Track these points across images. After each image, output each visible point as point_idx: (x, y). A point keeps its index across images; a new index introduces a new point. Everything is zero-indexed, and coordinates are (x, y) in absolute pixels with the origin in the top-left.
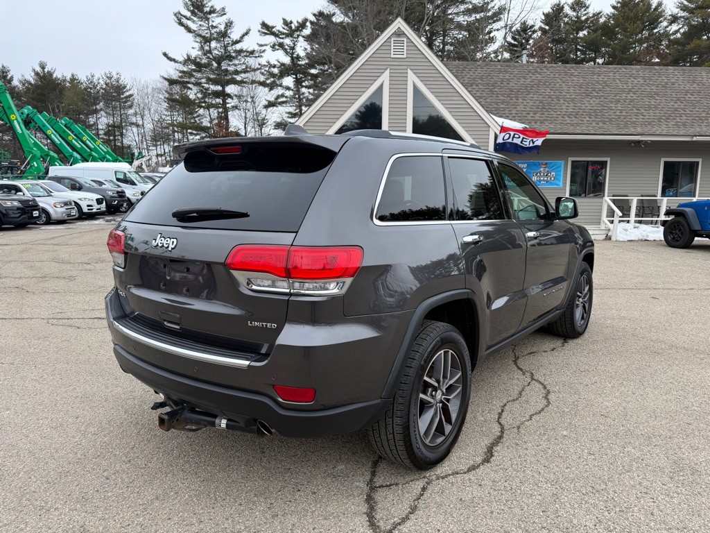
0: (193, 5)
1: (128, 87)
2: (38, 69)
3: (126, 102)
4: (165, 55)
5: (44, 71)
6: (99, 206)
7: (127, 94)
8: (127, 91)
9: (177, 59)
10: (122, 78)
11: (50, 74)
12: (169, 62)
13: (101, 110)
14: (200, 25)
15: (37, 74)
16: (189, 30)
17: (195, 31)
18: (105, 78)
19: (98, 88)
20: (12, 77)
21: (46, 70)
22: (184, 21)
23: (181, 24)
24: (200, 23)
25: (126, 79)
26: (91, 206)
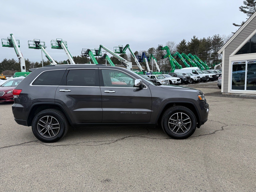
0: (248, 2)
1: (222, 39)
2: (193, 38)
3: (220, 44)
4: (234, 24)
5: (194, 39)
6: (178, 82)
7: (221, 41)
8: (221, 40)
9: (238, 24)
10: (220, 36)
11: (196, 39)
12: (235, 26)
13: (211, 48)
14: (251, 9)
15: (192, 40)
16: (245, 12)
17: (248, 12)
18: (214, 37)
19: (211, 41)
20: (186, 42)
21: (195, 38)
22: (244, 9)
23: (242, 10)
24: (251, 8)
25: (221, 36)
26: (175, 82)
